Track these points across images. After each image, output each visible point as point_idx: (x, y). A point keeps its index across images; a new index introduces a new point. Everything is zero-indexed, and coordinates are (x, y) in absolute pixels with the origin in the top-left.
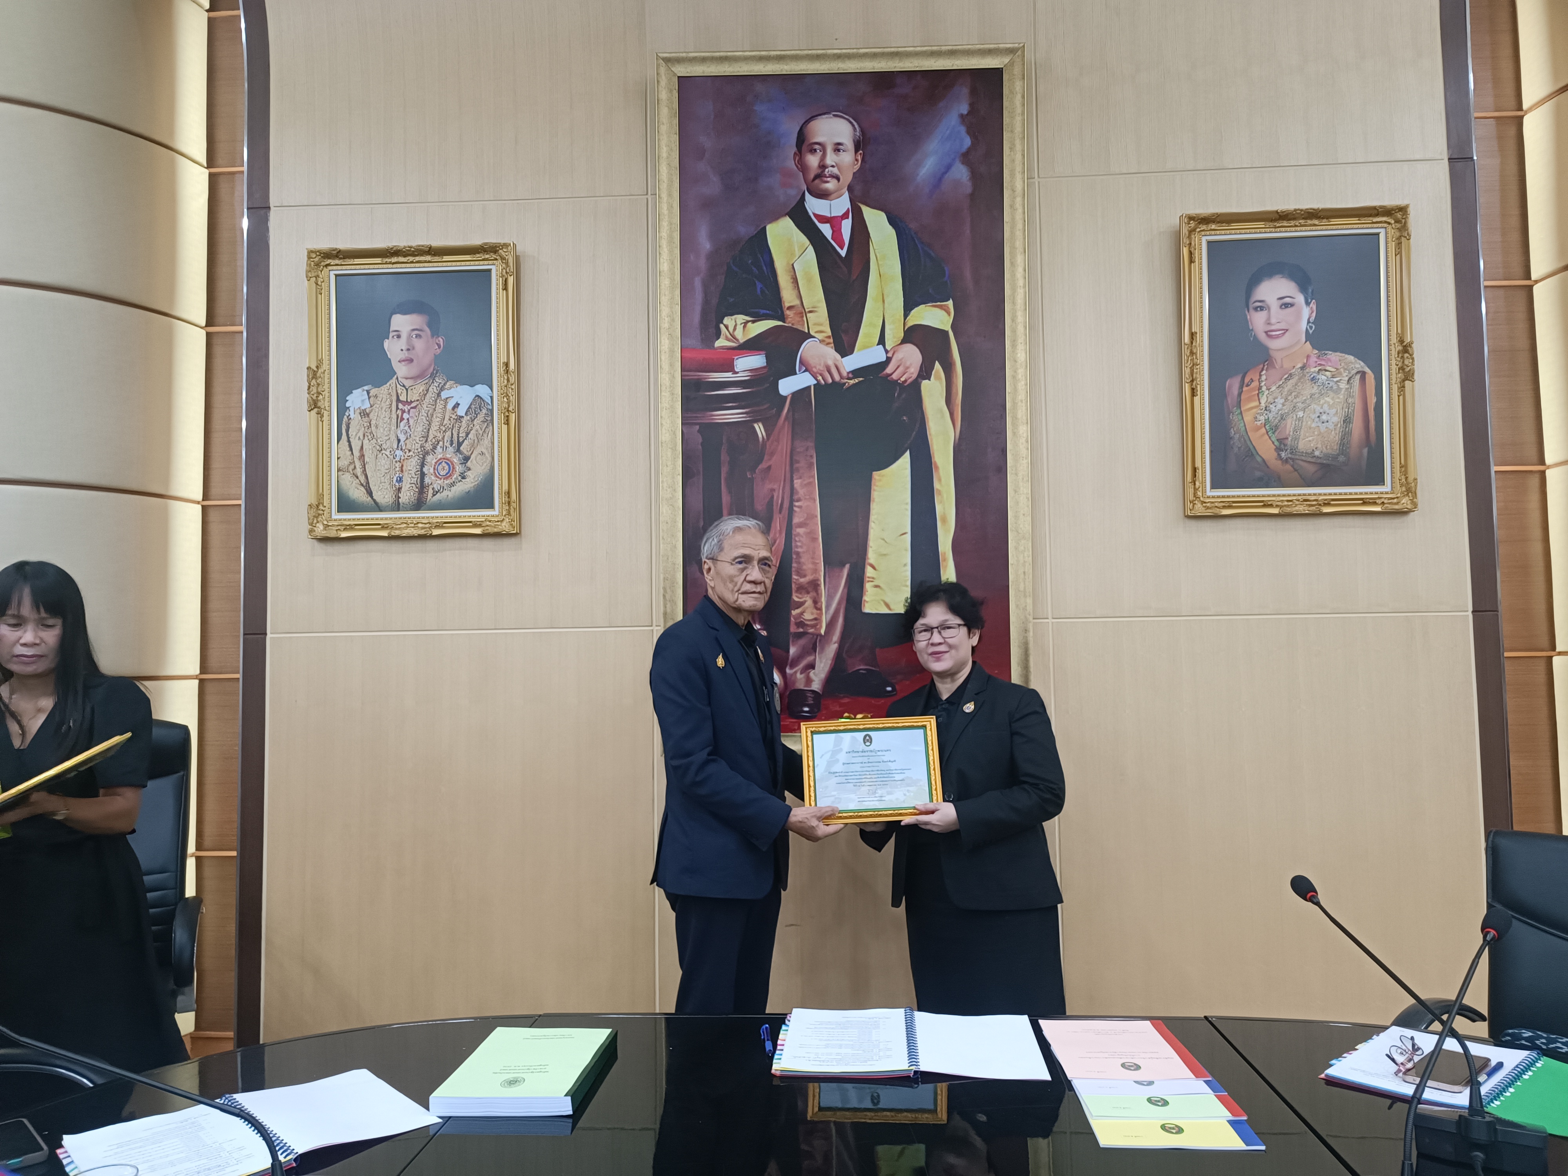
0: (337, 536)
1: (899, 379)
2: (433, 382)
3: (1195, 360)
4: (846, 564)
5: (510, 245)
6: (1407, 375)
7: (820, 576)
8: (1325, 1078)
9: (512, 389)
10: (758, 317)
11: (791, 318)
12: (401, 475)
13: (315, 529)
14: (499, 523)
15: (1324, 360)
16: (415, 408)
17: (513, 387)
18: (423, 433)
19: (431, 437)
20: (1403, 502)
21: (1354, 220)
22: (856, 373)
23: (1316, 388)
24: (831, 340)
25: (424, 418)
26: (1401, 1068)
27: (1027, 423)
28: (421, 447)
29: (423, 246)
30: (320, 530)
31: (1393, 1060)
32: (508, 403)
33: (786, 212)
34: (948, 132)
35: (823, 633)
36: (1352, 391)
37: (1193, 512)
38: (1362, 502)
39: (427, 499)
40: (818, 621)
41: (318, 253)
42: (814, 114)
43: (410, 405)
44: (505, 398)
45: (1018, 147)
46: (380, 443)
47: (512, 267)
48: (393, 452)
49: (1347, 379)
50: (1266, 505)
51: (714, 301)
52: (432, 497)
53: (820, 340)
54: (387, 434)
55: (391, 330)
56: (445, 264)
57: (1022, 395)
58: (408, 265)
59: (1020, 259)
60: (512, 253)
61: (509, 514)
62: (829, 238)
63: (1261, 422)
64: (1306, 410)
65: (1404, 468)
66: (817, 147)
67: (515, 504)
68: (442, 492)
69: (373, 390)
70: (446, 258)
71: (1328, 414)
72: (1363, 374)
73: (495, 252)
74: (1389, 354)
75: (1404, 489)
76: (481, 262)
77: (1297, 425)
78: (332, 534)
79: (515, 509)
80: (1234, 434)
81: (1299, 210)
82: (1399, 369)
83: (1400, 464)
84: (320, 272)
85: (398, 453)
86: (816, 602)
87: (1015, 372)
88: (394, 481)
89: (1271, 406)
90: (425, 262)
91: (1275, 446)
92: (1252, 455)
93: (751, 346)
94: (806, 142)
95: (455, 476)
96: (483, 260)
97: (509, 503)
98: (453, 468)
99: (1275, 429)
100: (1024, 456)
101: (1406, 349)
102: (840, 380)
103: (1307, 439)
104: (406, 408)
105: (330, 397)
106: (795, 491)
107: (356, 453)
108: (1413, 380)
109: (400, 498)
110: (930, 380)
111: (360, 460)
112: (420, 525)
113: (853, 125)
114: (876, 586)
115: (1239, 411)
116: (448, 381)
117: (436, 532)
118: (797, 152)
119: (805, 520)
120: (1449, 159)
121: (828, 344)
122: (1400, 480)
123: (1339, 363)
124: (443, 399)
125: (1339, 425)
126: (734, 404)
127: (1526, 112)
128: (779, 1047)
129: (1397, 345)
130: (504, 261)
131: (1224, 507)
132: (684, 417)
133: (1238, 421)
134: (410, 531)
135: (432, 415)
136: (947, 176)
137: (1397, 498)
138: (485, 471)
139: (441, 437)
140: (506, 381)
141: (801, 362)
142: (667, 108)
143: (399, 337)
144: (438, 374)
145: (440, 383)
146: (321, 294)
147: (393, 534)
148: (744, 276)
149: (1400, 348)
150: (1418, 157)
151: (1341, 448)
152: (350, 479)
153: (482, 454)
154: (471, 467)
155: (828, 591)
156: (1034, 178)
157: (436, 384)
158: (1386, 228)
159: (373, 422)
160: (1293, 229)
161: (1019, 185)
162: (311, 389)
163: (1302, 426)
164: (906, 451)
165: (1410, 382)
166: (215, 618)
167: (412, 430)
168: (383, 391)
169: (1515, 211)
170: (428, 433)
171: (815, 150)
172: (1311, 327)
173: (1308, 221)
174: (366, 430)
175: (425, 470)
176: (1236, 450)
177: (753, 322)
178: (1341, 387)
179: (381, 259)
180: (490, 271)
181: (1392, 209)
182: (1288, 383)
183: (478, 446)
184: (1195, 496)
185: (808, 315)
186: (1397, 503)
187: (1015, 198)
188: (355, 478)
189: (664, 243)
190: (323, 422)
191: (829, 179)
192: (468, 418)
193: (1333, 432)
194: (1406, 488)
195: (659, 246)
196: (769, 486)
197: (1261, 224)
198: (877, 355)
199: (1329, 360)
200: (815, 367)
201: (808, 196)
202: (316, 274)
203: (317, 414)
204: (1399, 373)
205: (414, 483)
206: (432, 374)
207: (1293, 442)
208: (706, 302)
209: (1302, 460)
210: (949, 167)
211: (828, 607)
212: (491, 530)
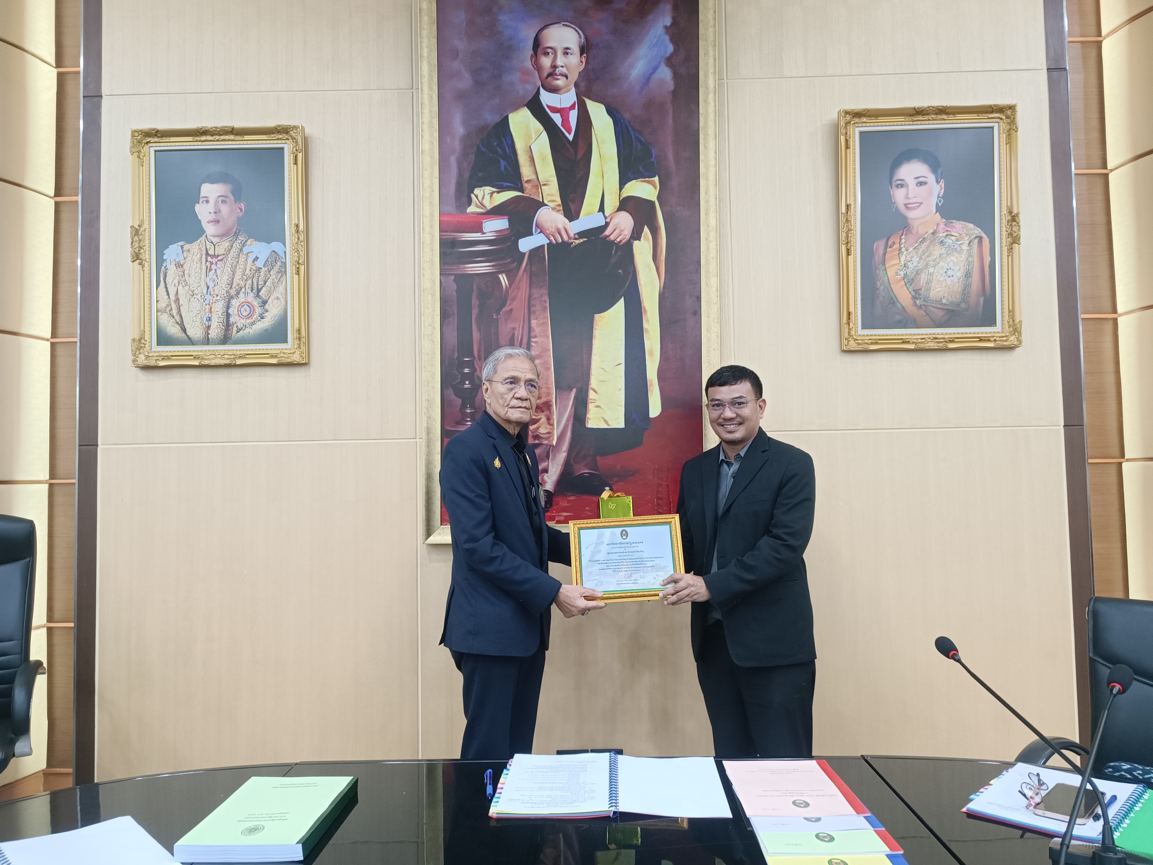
0: (156, 364)
1: (616, 240)
2: (236, 240)
3: (850, 227)
4: (573, 388)
5: (299, 127)
6: (1014, 239)
7: (553, 398)
8: (966, 811)
9: (302, 246)
10: (502, 189)
11: (528, 189)
12: (210, 316)
13: (138, 359)
14: (291, 355)
15: (950, 227)
16: (221, 260)
17: (302, 244)
18: (228, 281)
19: (235, 284)
20: (1010, 340)
21: (975, 116)
22: (581, 234)
23: (944, 249)
24: (561, 208)
25: (229, 269)
26: (1032, 803)
27: (717, 276)
28: (227, 293)
29: (226, 127)
30: (142, 360)
31: (1024, 795)
32: (299, 257)
33: (524, 103)
34: (655, 40)
35: (555, 445)
36: (972, 252)
37: (848, 347)
38: (978, 339)
39: (232, 335)
40: (551, 435)
41: (140, 133)
42: (547, 24)
43: (217, 258)
44: (296, 253)
45: (711, 53)
46: (192, 289)
47: (301, 146)
48: (203, 297)
49: (968, 242)
50: (905, 342)
51: (467, 175)
52: (236, 334)
53: (552, 208)
54: (198, 282)
55: (201, 196)
56: (245, 142)
57: (713, 254)
58: (215, 143)
59: (711, 144)
60: (301, 134)
61: (299, 347)
62: (559, 124)
63: (901, 276)
64: (936, 267)
65: (1012, 312)
66: (549, 50)
67: (304, 339)
68: (245, 329)
69: (186, 245)
70: (246, 137)
71: (953, 270)
72: (980, 239)
73: (287, 133)
74: (1001, 223)
75: (1011, 329)
76: (275, 141)
77: (929, 279)
78: (152, 363)
79: (304, 343)
80: (880, 285)
81: (931, 107)
82: (1008, 234)
83: (1009, 309)
84: (141, 148)
85: (208, 297)
86: (549, 419)
87: (708, 235)
88: (205, 320)
89: (909, 263)
90: (229, 140)
91: (912, 295)
92: (894, 302)
93: (497, 212)
94: (540, 47)
95: (255, 317)
96: (278, 139)
97: (300, 338)
98: (254, 310)
99: (912, 281)
100: (715, 302)
101: (1014, 218)
102: (568, 240)
103: (936, 290)
104: (214, 260)
105: (150, 251)
106: (532, 329)
107: (173, 297)
108: (1019, 243)
109: (210, 334)
110: (640, 241)
111: (175, 302)
112: (226, 356)
113: (579, 33)
114: (598, 406)
115: (884, 267)
116: (248, 239)
117: (239, 362)
118: (534, 55)
119: (540, 352)
120: (1048, 69)
121: (558, 211)
122: (1008, 322)
123: (962, 229)
124: (244, 253)
125: (962, 279)
126: (482, 259)
127: (1105, 38)
128: (498, 791)
129: (1007, 215)
130: (294, 141)
131: (872, 343)
132: (442, 269)
133: (883, 275)
134: (217, 361)
135: (236, 267)
136: (654, 76)
137: (1006, 336)
138: (280, 312)
139: (243, 285)
140: (296, 239)
141: (536, 225)
142: (427, 16)
143: (207, 202)
144: (241, 233)
145: (242, 240)
146: (143, 166)
147: (203, 363)
148: (491, 155)
149: (1009, 218)
150: (1023, 68)
151: (963, 297)
152: (168, 319)
153: (278, 298)
154: (269, 309)
155: (559, 410)
156: (724, 79)
157: (239, 241)
158: (998, 122)
159: (186, 272)
160: (927, 122)
161: (711, 83)
162: (134, 244)
163: (932, 279)
164: (621, 298)
165: (1017, 245)
166: (62, 434)
167: (219, 279)
168: (195, 248)
169: (1094, 115)
170: (233, 281)
171: (548, 53)
172: (940, 201)
173: (939, 116)
174: (180, 278)
175: (230, 311)
176: (881, 298)
177: (498, 192)
178: (963, 248)
179: (192, 138)
180: (283, 149)
181: (1004, 108)
182: (922, 245)
183: (274, 292)
184: (849, 335)
185: (543, 187)
186: (1006, 341)
187: (708, 94)
188: (172, 318)
189: (426, 127)
190: (144, 271)
191: (559, 77)
192: (266, 269)
193: (957, 284)
194: (1013, 328)
195: (422, 130)
196: (510, 325)
197: (901, 118)
198: (598, 221)
199: (954, 227)
200: (548, 230)
201: (541, 89)
202: (138, 149)
203: (140, 264)
204: (1008, 237)
205: (221, 322)
206: (236, 232)
207: (926, 292)
208: (460, 175)
209: (932, 307)
210: (655, 69)
211: (559, 423)
212: (284, 360)
